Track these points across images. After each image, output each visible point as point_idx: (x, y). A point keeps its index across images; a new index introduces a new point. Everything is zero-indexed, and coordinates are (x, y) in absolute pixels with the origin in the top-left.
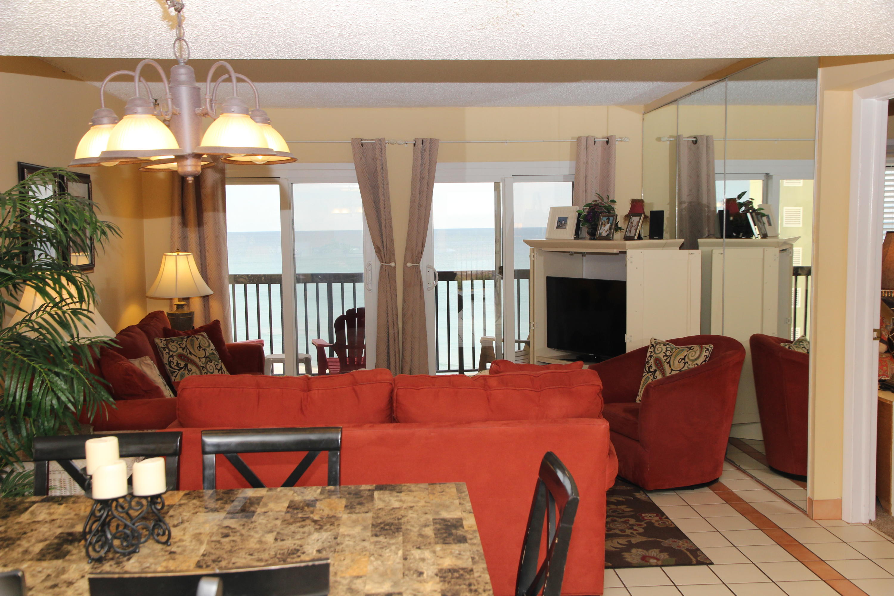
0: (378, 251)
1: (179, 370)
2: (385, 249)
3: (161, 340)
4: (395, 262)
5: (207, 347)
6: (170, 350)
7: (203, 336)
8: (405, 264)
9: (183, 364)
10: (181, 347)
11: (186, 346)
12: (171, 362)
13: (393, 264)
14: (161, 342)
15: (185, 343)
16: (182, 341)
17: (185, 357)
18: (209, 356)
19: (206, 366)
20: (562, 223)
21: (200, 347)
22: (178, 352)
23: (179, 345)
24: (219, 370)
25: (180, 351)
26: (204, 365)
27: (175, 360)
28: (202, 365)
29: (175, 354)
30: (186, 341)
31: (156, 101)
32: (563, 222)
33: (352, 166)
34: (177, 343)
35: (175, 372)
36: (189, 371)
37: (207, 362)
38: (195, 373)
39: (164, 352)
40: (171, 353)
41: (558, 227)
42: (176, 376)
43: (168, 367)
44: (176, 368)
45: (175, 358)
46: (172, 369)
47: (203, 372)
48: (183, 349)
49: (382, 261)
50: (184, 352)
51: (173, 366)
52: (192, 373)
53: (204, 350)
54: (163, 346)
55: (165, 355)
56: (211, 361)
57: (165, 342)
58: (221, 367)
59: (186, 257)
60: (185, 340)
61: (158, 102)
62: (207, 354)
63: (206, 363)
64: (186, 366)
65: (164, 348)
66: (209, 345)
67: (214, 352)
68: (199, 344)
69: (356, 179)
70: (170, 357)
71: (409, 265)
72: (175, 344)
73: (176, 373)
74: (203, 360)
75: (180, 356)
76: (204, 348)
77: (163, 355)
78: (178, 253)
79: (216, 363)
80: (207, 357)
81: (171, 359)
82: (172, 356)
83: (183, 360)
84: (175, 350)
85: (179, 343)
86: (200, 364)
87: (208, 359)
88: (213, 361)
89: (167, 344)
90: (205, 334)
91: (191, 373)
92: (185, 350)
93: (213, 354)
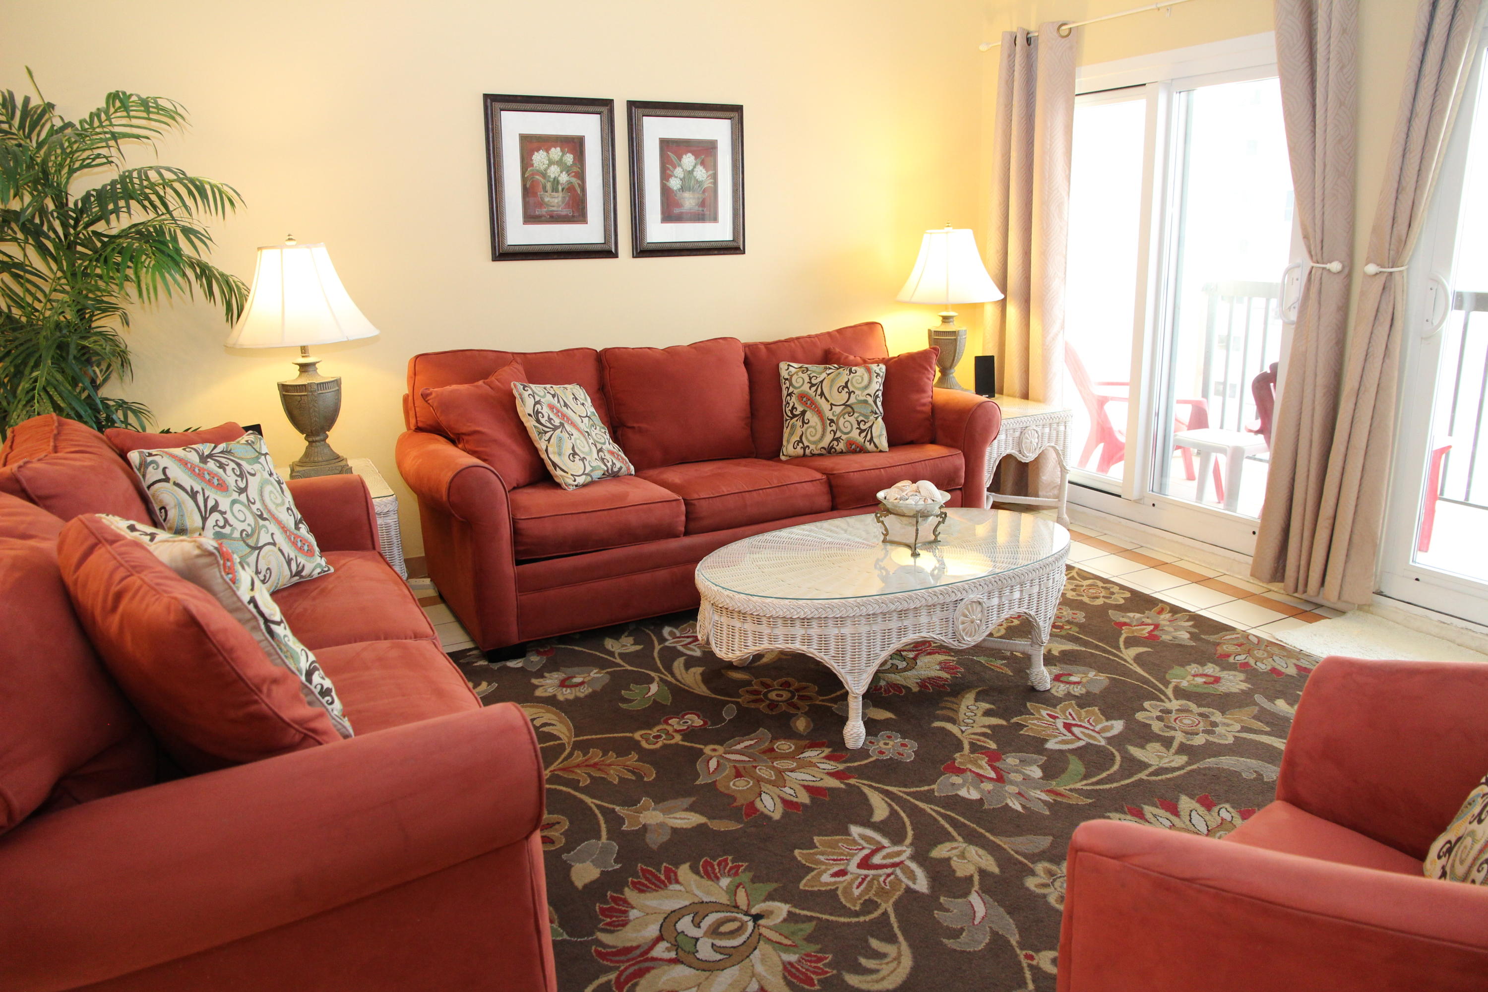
1: (792, 418)
5: (859, 389)
9: (800, 409)
19: (838, 419)
21: (846, 386)
26: (835, 419)
36: (803, 422)
37: (845, 414)
38: (814, 428)
44: (789, 414)
45: (794, 399)
47: (829, 429)
50: (811, 392)
52: (808, 428)
54: (787, 376)
63: (842, 414)
64: (803, 413)
65: (786, 379)
75: (802, 397)
92: (814, 389)
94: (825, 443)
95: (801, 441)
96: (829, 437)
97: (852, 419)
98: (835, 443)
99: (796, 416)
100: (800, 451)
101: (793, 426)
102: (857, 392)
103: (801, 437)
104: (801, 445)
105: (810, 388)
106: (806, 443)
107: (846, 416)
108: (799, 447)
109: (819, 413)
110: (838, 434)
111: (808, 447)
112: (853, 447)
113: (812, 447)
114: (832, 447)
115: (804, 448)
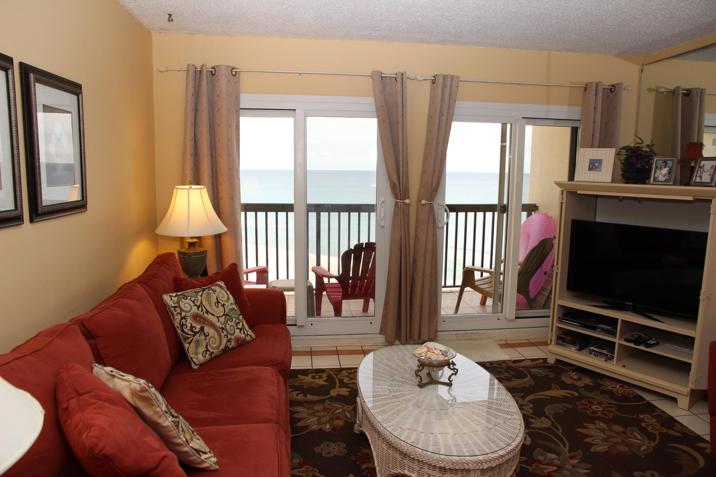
0: (393, 187)
1: (194, 336)
2: (401, 186)
3: (171, 296)
4: (409, 199)
5: (226, 301)
6: (182, 310)
7: (220, 286)
8: (419, 201)
9: (198, 327)
10: (195, 305)
11: (201, 302)
12: (183, 325)
13: (407, 201)
14: (172, 299)
15: (199, 297)
16: (196, 296)
17: (201, 317)
18: (228, 313)
19: (226, 326)
20: (595, 166)
21: (218, 302)
22: (192, 311)
23: (194, 302)
24: (241, 329)
25: (195, 309)
26: (223, 326)
27: (189, 322)
28: (221, 326)
29: (188, 314)
30: (201, 296)
31: (170, 15)
32: (597, 164)
33: (371, 100)
34: (190, 300)
35: (188, 338)
36: (205, 336)
38: (213, 337)
39: (175, 313)
40: (183, 314)
41: (590, 169)
42: (190, 343)
43: (179, 331)
44: (190, 333)
45: (189, 321)
46: (184, 335)
47: (223, 335)
48: (198, 307)
49: (396, 197)
50: (200, 312)
51: (186, 330)
52: (210, 338)
53: (223, 305)
54: (173, 305)
55: (176, 317)
56: (231, 319)
57: (175, 299)
58: (243, 325)
59: (199, 190)
60: (200, 294)
61: (172, 17)
62: (227, 311)
63: (226, 322)
64: (202, 329)
65: (175, 307)
66: (228, 299)
67: (234, 307)
68: (217, 299)
69: (375, 113)
70: (182, 319)
71: (423, 202)
72: (188, 301)
73: (190, 340)
74: (222, 319)
75: (195, 317)
76: (222, 303)
77: (173, 317)
78: (190, 186)
79: (237, 321)
80: (227, 315)
81: (184, 321)
82: (184, 318)
83: (199, 322)
84: (187, 309)
85: (193, 299)
86: (219, 325)
87: (228, 317)
88: (234, 320)
89: (178, 302)
90: (222, 284)
91: (208, 338)
92: (200, 309)
93: (233, 309)
94: (223, 347)
95: (207, 350)
96: (225, 341)
97: (233, 323)
98: (229, 343)
99: (197, 333)
100: (208, 357)
101: (198, 342)
102: (226, 304)
103: (207, 347)
104: (208, 353)
105: (198, 309)
106: (211, 350)
107: (229, 322)
108: (207, 355)
109: (213, 325)
110: (229, 336)
111: (213, 352)
112: (240, 342)
113: (215, 351)
114: (227, 347)
115: (211, 354)
